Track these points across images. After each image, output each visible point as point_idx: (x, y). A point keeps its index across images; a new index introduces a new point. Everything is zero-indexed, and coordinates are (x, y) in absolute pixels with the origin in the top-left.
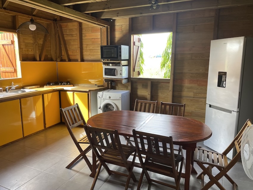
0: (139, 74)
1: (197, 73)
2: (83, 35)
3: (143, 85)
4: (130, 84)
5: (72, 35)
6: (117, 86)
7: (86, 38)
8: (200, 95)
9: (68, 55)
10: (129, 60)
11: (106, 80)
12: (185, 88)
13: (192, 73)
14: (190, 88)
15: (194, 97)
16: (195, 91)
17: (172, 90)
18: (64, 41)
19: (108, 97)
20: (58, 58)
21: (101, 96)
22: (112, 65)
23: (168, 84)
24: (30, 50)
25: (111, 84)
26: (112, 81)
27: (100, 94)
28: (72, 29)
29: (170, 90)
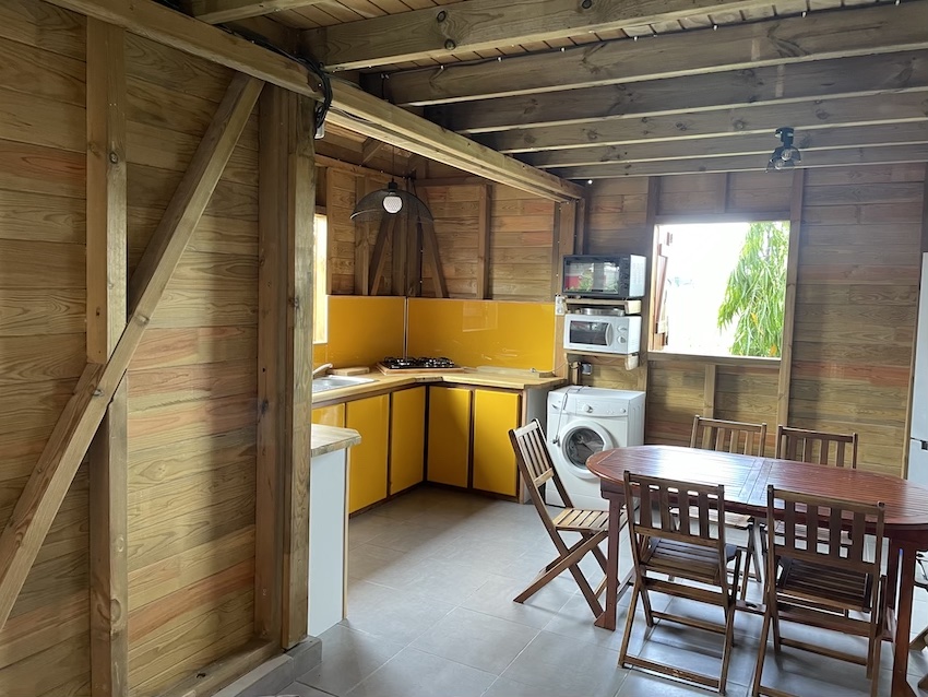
0: (665, 341)
1: (868, 346)
2: (497, 222)
3: (687, 376)
4: (644, 371)
5: (460, 222)
6: (599, 375)
7: (503, 229)
8: (879, 412)
9: (443, 280)
10: (644, 300)
11: (572, 357)
12: (829, 390)
13: (852, 346)
14: (847, 390)
15: (858, 420)
16: (862, 400)
17: (787, 395)
18: (435, 236)
19: (583, 409)
20: (411, 285)
21: (560, 406)
22: (594, 314)
23: (771, 377)
24: (347, 263)
25: (580, 369)
26: (583, 360)
27: (556, 398)
28: (461, 203)
29: (781, 395)
